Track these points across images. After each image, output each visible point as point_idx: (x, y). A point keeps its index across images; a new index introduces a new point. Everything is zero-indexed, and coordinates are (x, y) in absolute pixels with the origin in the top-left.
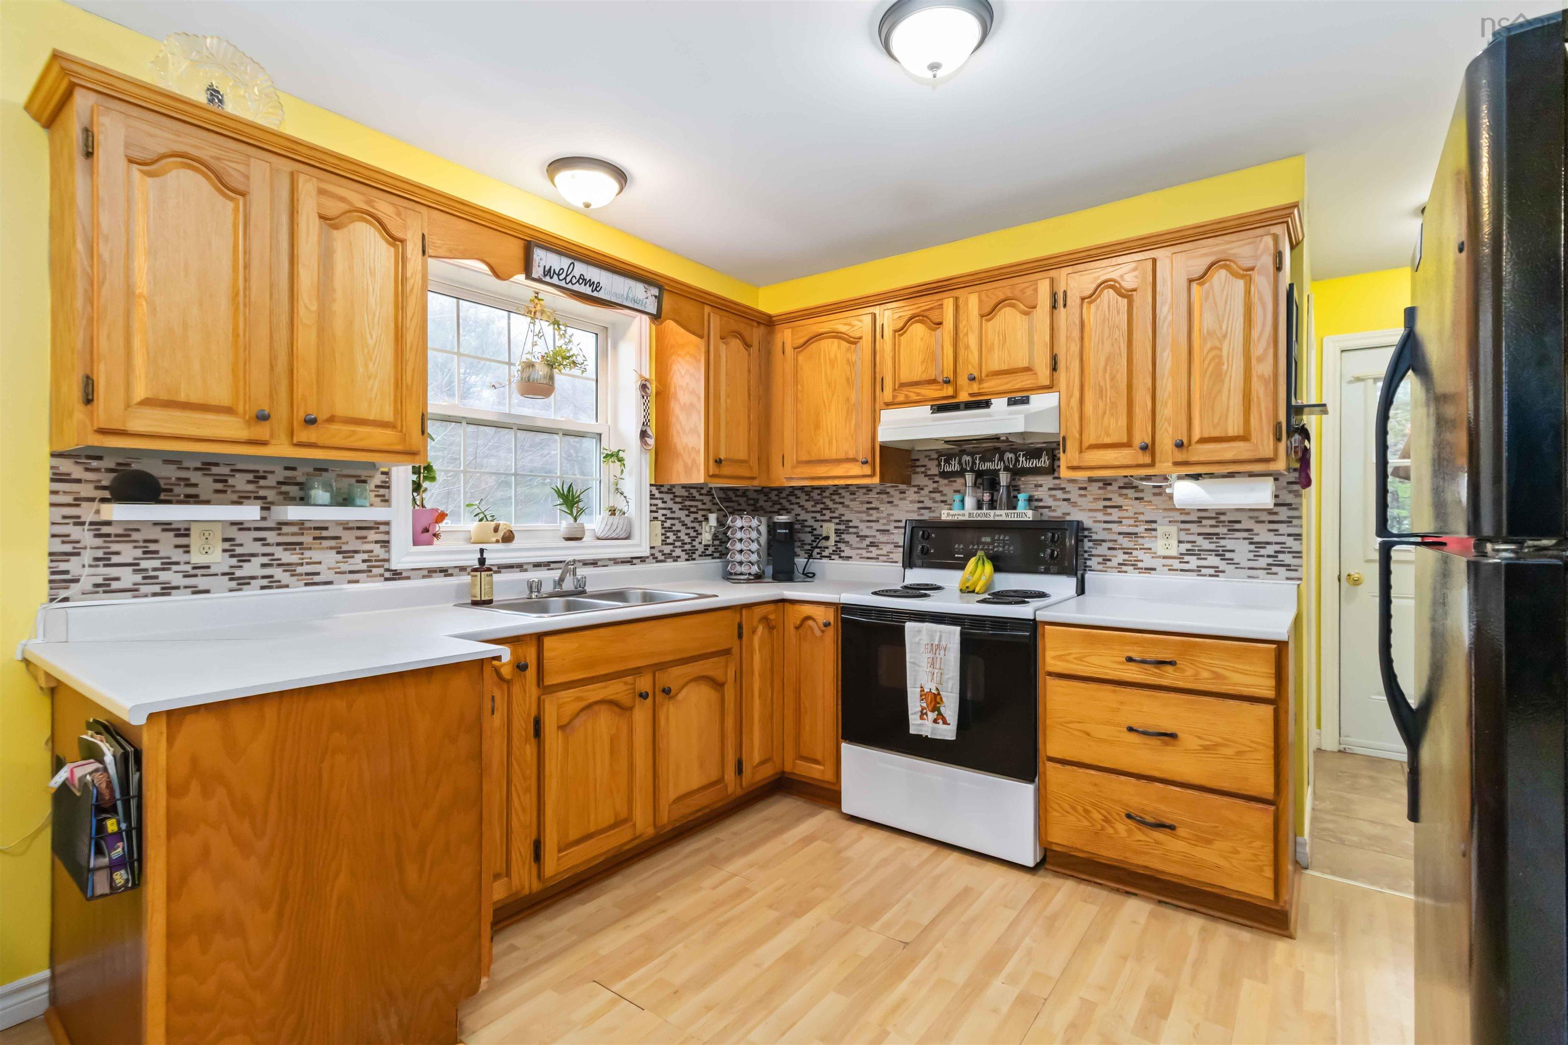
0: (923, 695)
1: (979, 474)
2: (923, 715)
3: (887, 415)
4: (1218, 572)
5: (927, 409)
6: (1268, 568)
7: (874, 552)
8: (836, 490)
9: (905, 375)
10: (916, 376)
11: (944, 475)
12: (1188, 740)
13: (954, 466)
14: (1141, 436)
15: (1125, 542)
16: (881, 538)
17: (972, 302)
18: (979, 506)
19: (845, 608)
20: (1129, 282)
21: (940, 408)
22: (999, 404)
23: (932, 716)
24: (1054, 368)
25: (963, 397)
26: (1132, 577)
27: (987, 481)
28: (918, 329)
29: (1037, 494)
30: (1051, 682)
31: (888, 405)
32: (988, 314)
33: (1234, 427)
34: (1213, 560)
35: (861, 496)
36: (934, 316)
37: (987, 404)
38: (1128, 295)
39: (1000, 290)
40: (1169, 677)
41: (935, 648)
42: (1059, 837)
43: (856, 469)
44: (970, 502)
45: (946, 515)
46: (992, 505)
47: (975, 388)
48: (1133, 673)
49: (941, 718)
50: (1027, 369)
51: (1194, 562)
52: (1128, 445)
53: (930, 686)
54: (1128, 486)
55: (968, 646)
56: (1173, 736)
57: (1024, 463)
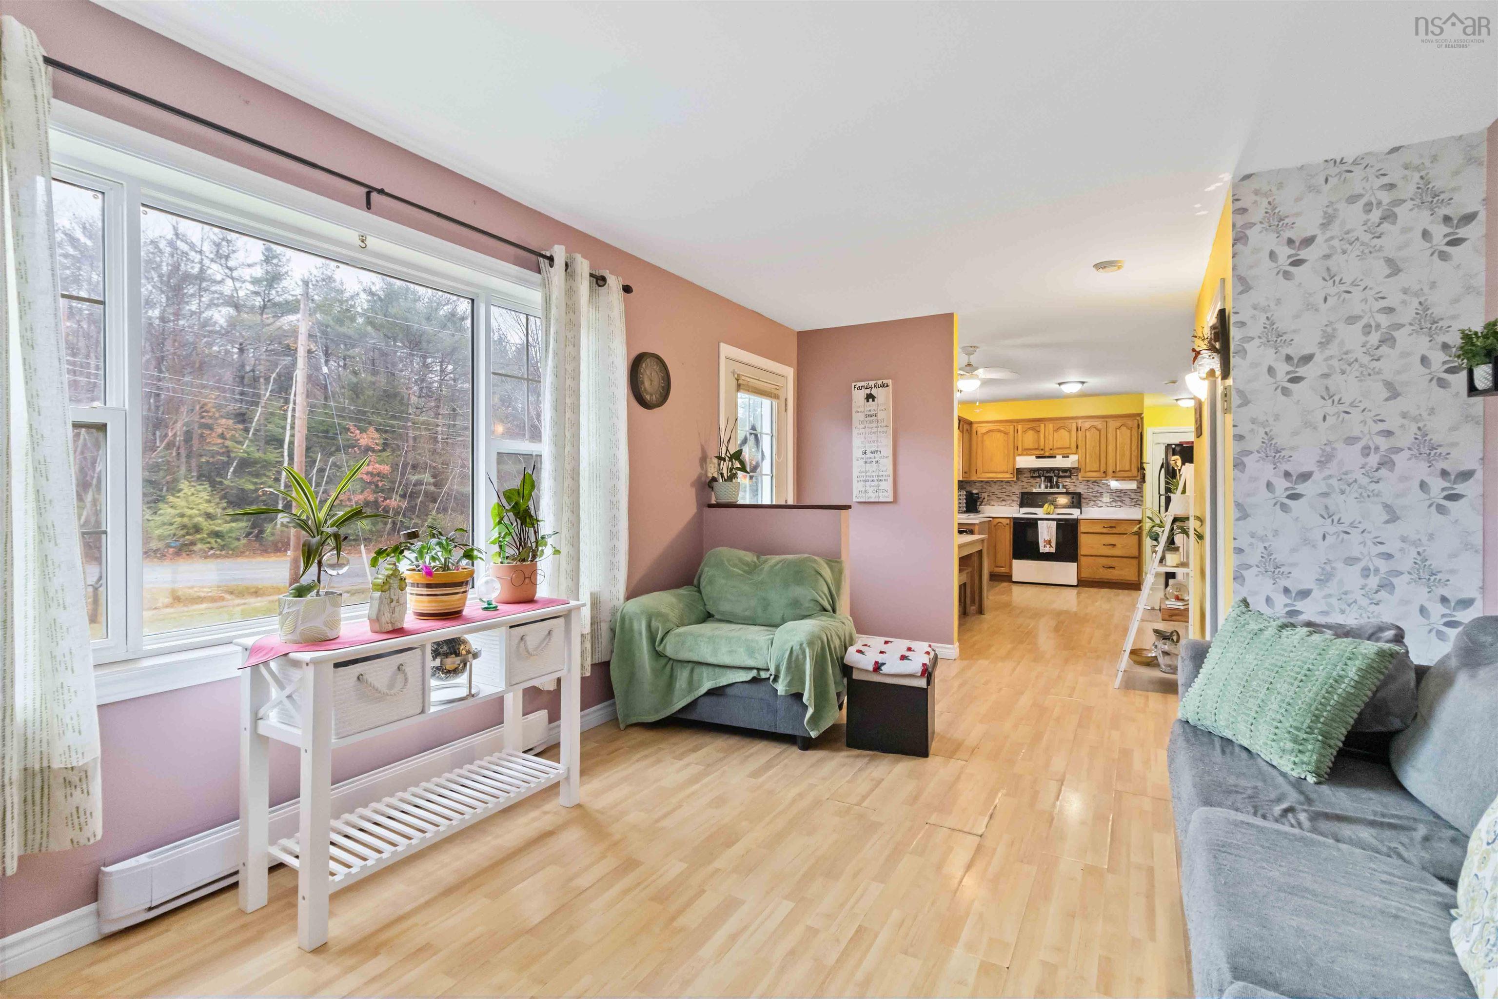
0: (1045, 541)
1: (1046, 477)
2: (1045, 546)
3: (1018, 458)
4: (1121, 506)
5: (1034, 457)
6: (1134, 506)
7: (1004, 503)
8: (987, 482)
9: (1026, 446)
10: (1031, 446)
11: (1032, 477)
12: (1119, 546)
13: (1036, 474)
14: (1103, 469)
15: (1094, 499)
16: (1006, 498)
17: (1050, 426)
18: (1046, 487)
19: (1015, 518)
20: (1100, 426)
21: (1038, 457)
22: (1059, 457)
23: (1048, 546)
24: (1077, 447)
25: (1047, 454)
26: (1096, 508)
27: (1049, 479)
28: (1031, 433)
29: (1065, 484)
30: (1082, 535)
31: (1019, 455)
32: (1057, 430)
33: (1127, 468)
34: (1119, 503)
35: (998, 484)
36: (1037, 429)
37: (1055, 457)
38: (1099, 431)
39: (1060, 424)
40: (1114, 531)
41: (1049, 528)
42: (1084, 575)
43: (1008, 475)
44: (1043, 486)
45: (1034, 490)
46: (1051, 487)
47: (1051, 452)
48: (1104, 531)
49: (1051, 546)
50: (1069, 448)
51: (1114, 504)
52: (1099, 471)
53: (1047, 538)
54: (1095, 482)
55: (1059, 526)
56: (1114, 545)
57: (1061, 474)
